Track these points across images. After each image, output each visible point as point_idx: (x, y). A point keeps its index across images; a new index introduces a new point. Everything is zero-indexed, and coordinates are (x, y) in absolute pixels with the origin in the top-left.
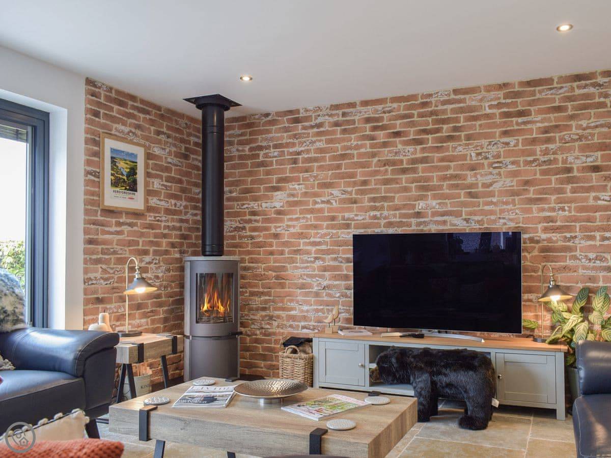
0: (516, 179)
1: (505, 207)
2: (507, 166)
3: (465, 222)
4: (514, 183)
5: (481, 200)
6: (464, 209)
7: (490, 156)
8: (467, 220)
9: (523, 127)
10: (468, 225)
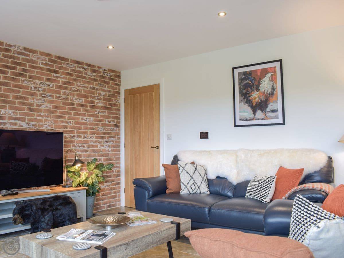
0: (51, 105)
1: (46, 118)
2: (48, 97)
3: (27, 125)
4: (51, 107)
5: (35, 113)
6: (26, 117)
7: (41, 90)
8: (28, 124)
9: (56, 79)
10: (29, 127)
